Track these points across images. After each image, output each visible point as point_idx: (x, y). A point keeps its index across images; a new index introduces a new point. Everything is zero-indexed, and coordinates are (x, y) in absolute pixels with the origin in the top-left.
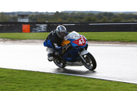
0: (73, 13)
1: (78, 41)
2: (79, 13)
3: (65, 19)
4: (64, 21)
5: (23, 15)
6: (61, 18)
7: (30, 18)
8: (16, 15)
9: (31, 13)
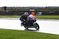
0: (53, 7)
1: (32, 18)
2: (56, 7)
3: (50, 10)
4: (49, 11)
5: (32, 8)
6: (48, 9)
7: (35, 9)
8: (29, 8)
9: (35, 7)
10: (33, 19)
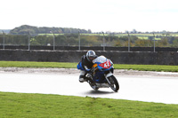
10: (105, 66)
